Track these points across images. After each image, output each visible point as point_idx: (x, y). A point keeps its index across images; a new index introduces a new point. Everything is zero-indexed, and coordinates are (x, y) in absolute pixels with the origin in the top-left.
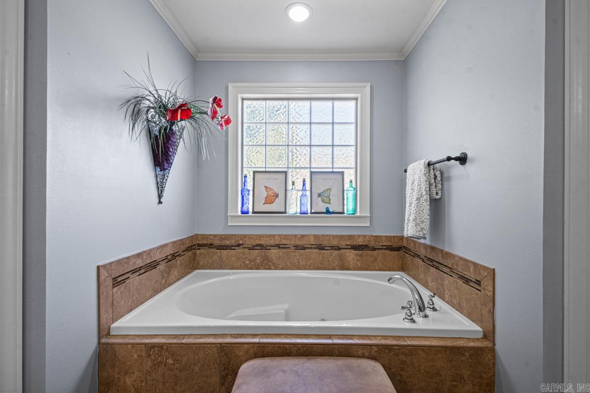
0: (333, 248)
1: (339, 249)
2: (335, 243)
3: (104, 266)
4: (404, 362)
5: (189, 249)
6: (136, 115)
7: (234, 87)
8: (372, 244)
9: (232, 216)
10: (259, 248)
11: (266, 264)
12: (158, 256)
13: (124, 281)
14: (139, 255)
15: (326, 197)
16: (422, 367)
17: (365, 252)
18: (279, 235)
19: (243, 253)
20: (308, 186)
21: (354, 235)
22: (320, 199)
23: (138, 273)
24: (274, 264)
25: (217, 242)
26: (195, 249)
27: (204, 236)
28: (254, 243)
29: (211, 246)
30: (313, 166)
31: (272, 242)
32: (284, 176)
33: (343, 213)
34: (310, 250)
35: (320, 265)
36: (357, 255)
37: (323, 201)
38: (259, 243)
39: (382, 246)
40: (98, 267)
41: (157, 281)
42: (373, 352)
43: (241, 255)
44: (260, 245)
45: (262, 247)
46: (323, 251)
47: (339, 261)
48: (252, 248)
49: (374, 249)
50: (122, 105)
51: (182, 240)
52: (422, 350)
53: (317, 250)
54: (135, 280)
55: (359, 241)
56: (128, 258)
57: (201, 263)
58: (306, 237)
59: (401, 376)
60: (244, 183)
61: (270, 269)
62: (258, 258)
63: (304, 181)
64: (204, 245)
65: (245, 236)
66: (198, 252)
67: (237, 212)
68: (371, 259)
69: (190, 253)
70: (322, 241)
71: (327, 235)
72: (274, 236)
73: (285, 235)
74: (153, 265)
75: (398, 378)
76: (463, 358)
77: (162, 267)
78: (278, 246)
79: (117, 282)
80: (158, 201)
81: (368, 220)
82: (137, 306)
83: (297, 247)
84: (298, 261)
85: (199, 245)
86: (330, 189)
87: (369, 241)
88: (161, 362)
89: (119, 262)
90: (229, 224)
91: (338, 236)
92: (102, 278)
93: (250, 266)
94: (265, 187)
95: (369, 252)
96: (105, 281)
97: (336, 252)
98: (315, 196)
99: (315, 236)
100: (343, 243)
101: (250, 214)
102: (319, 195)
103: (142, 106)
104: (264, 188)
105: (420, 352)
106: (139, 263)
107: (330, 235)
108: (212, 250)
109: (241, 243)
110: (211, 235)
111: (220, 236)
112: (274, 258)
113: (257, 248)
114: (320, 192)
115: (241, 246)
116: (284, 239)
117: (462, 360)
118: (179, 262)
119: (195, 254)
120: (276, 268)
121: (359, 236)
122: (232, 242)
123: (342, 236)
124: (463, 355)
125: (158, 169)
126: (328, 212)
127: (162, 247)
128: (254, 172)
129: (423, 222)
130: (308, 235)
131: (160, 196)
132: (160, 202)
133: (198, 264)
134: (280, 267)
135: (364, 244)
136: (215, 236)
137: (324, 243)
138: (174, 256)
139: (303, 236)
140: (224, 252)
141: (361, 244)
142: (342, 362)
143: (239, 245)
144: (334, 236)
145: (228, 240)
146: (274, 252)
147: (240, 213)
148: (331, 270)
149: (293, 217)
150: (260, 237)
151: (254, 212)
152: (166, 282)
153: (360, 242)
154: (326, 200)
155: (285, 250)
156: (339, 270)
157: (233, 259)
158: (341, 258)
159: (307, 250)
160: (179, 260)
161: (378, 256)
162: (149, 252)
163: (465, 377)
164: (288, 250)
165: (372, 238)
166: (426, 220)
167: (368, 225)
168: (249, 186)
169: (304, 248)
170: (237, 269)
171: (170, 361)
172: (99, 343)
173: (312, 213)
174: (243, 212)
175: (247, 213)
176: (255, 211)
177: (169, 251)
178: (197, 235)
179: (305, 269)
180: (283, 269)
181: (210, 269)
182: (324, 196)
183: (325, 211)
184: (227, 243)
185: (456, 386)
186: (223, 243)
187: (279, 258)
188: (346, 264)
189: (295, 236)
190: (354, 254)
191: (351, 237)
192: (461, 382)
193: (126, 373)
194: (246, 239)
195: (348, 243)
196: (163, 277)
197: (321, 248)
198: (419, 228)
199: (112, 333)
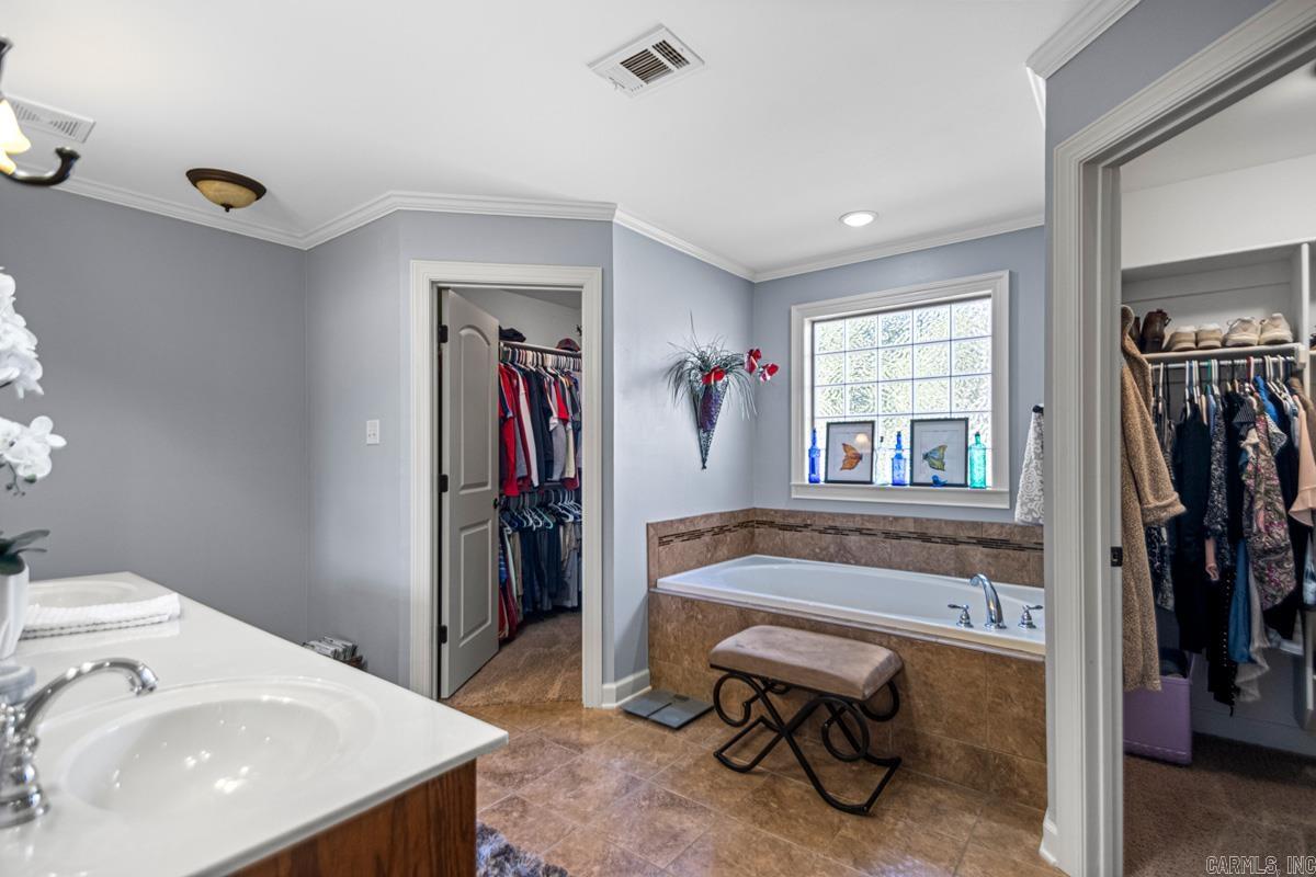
0: (945, 540)
1: (956, 542)
2: (949, 532)
3: (652, 524)
4: (930, 662)
5: (742, 525)
6: (678, 380)
7: (798, 310)
8: (1017, 539)
9: (797, 486)
10: (833, 531)
11: (843, 556)
12: (701, 526)
13: (668, 542)
14: (682, 521)
15: (938, 460)
16: (953, 671)
17: (1003, 552)
18: (862, 516)
19: (812, 538)
20: (906, 443)
21: (982, 523)
22: (926, 462)
23: (681, 539)
24: (854, 557)
25: (779, 520)
26: (753, 526)
27: (764, 511)
28: (826, 524)
29: (771, 524)
30: (915, 412)
31: (851, 525)
32: (870, 428)
33: (966, 485)
34: (908, 541)
35: (924, 565)
36: (987, 555)
37: (932, 466)
38: (833, 524)
39: (1036, 543)
40: (648, 525)
41: (701, 553)
42: (892, 643)
43: (809, 540)
44: (834, 528)
45: (837, 531)
46: (929, 544)
47: (956, 562)
48: (823, 531)
49: (1021, 548)
50: (666, 376)
51: (732, 512)
52: (953, 651)
53: (917, 542)
54: (678, 544)
55: (991, 532)
56: (672, 521)
57: (761, 546)
58: (901, 521)
59: (925, 675)
60: (814, 441)
61: (847, 563)
62: (832, 546)
63: (899, 435)
64: (764, 523)
65: (814, 514)
66: (757, 531)
67: (803, 479)
68: (1016, 565)
69: (745, 531)
70: (927, 528)
71: (936, 520)
72: (853, 516)
73: (870, 516)
74: (697, 535)
75: (923, 678)
76: (1009, 671)
77: (707, 538)
78: (860, 531)
79: (663, 541)
80: (701, 466)
81: (1008, 497)
82: (680, 572)
83: (887, 535)
84: (890, 555)
85: (758, 522)
86: (943, 447)
87: (1011, 534)
88: (692, 616)
89: (664, 524)
90: (794, 496)
91: (953, 522)
92: (651, 534)
93: (821, 556)
94: (844, 445)
95: (1011, 552)
96: (653, 537)
97: (950, 548)
98: (918, 457)
99: (916, 520)
100: (962, 535)
101: (822, 483)
102: (926, 457)
103: (685, 369)
104: (842, 447)
105: (950, 653)
106: (682, 529)
107: (940, 520)
108: (773, 530)
109: (809, 522)
110: (771, 510)
111: (783, 511)
112: (854, 548)
113: (829, 531)
114: (927, 451)
115: (810, 528)
116: (868, 521)
117: (1007, 673)
118: (728, 539)
119: (753, 534)
120: (857, 563)
121: (992, 524)
122: (798, 521)
123: (962, 523)
124: (1009, 667)
125: (702, 431)
126: (936, 483)
127: (708, 517)
128: (829, 425)
129: (1032, 500)
130: (903, 518)
131: (704, 461)
132: (704, 467)
133: (757, 547)
134: (863, 561)
135: (1002, 537)
136: (776, 511)
137: (931, 531)
138: (722, 530)
139: (896, 519)
140: (788, 534)
141: (996, 537)
142: (836, 641)
143: (806, 526)
144: (947, 522)
145: (793, 517)
146: (853, 540)
147: (807, 482)
148: (943, 574)
149: (883, 489)
150: (834, 516)
151: (827, 481)
152: (712, 556)
153: (994, 534)
154: (937, 463)
155: (869, 538)
156: (956, 576)
157: (800, 544)
158: (959, 557)
159: (903, 541)
160: (729, 536)
161: (1028, 560)
162: (692, 520)
163: (1013, 695)
164: (874, 538)
165: (1016, 530)
166: (1036, 498)
167: (1008, 507)
168: (821, 444)
169: (899, 538)
170: (804, 558)
171: (700, 617)
172: (649, 591)
173: (912, 484)
174: (811, 481)
175: (817, 481)
176: (829, 478)
177: (715, 523)
178: (755, 509)
179: (900, 568)
180: (866, 565)
181: (771, 555)
182: (934, 458)
183: (931, 481)
184: (791, 521)
185: (1000, 704)
186: (786, 522)
187: (862, 548)
188: (969, 569)
189: (885, 518)
190: (982, 553)
191: (975, 525)
192: (1006, 700)
193: (667, 621)
194: (816, 518)
195: (972, 534)
196: (708, 551)
197: (925, 538)
198: (1026, 510)
199: (659, 586)
